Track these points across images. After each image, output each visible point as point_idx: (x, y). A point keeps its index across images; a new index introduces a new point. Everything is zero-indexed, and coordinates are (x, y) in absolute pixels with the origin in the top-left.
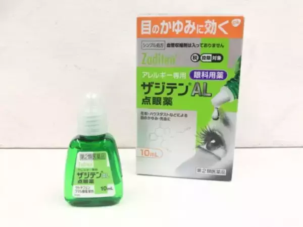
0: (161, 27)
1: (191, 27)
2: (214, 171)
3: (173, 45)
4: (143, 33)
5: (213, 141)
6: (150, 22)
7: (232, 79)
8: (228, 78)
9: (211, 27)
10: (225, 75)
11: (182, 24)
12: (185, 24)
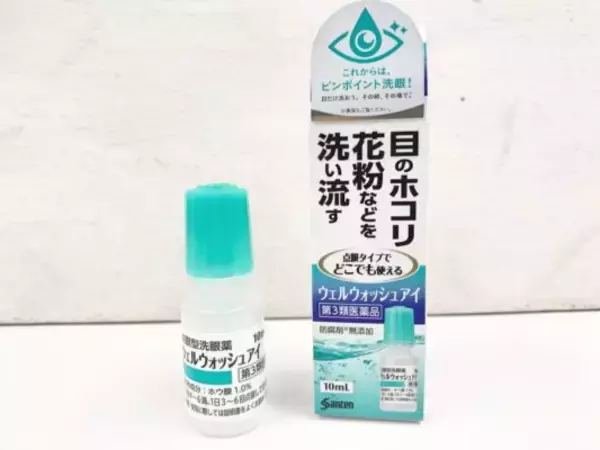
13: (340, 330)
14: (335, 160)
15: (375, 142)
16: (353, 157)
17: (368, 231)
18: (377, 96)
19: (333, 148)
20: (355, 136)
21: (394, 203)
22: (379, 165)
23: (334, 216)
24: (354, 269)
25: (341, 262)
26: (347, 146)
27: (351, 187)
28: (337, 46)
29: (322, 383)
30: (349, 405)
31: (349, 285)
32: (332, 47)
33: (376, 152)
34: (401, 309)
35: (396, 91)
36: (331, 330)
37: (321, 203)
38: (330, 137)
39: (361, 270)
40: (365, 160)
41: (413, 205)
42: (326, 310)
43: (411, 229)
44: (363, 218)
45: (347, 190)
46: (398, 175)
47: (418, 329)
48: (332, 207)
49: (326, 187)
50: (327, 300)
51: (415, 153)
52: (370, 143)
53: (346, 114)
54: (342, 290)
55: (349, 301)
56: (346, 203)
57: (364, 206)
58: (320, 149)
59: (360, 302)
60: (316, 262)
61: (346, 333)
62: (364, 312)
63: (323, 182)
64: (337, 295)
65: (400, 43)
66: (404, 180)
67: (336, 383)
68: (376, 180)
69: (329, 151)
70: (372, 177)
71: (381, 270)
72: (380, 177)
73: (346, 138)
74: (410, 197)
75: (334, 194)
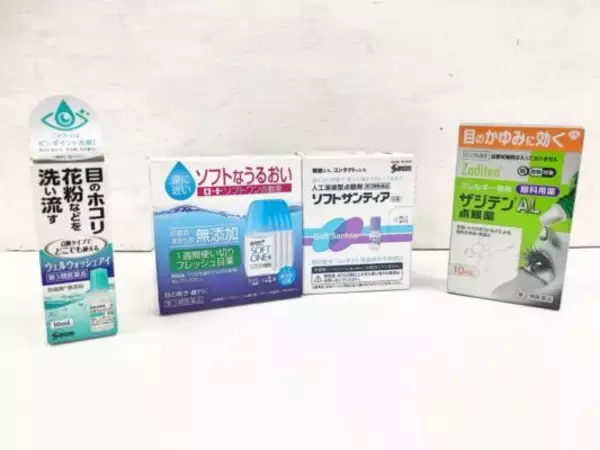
0: (485, 137)
1: (520, 138)
2: (538, 297)
3: (498, 157)
4: (465, 142)
5: (539, 263)
6: (473, 131)
7: (566, 197)
8: (561, 195)
9: (544, 140)
10: (557, 192)
11: (510, 135)
12: (514, 135)
13: (61, 289)
14: (50, 186)
15: (76, 174)
16: (63, 184)
17: (76, 227)
18: (75, 149)
19: (49, 178)
20: (64, 171)
21: (91, 209)
22: (80, 188)
23: (53, 220)
24: (68, 250)
25: (59, 247)
26: (58, 177)
27: (63, 201)
28: (47, 120)
29: (52, 323)
30: (72, 333)
31: (65, 260)
32: (43, 120)
33: (77, 180)
34: (100, 270)
35: (87, 146)
36: (56, 290)
37: (44, 211)
38: (47, 172)
39: (73, 250)
40: (71, 185)
41: (102, 210)
42: (52, 277)
43: (102, 224)
44: (72, 219)
45: (60, 203)
46: (92, 193)
47: (111, 280)
48: (52, 213)
49: (46, 202)
50: (52, 272)
51: (101, 180)
52: (73, 175)
53: (56, 159)
54: (62, 264)
55: (67, 270)
56: (60, 211)
57: (72, 212)
58: (40, 179)
59: (74, 269)
60: (43, 248)
61: (66, 290)
62: (77, 275)
63: (44, 199)
64: (58, 267)
65: (86, 121)
66: (96, 196)
67: (61, 322)
68: (78, 197)
69: (46, 180)
70: (76, 194)
71: (85, 249)
72: (81, 194)
73: (57, 172)
74: (100, 205)
75: (52, 206)
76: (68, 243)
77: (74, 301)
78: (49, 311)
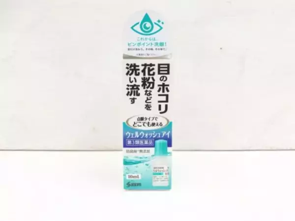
13: (135, 151)
14: (133, 76)
15: (151, 68)
16: (141, 75)
17: (148, 107)
18: (152, 49)
19: (133, 70)
20: (142, 65)
21: (159, 95)
22: (153, 78)
23: (133, 101)
25: (136, 121)
26: (139, 70)
27: (141, 88)
28: (135, 28)
29: (127, 175)
30: (139, 184)
31: (139, 131)
32: (132, 28)
33: (151, 73)
34: (161, 141)
35: (160, 47)
36: (131, 152)
37: (127, 95)
38: (131, 66)
39: (145, 124)
40: (147, 76)
41: (167, 96)
42: (129, 142)
43: (166, 106)
44: (146, 102)
45: (139, 89)
46: (161, 83)
47: (169, 149)
48: (132, 96)
49: (130, 87)
50: (130, 138)
51: (168, 73)
52: (149, 68)
53: (138, 56)
54: (137, 133)
55: (139, 138)
56: (138, 95)
57: (146, 96)
58: (127, 70)
59: (144, 138)
60: (125, 121)
61: (138, 152)
62: (146, 143)
63: (128, 85)
64: (134, 136)
65: (161, 28)
66: (163, 85)
67: (133, 175)
68: (151, 86)
69: (131, 72)
70: (150, 83)
71: (153, 124)
72: (153, 83)
73: (138, 66)
74: (166, 93)
75: (133, 90)
76: (142, 119)
77: (143, 162)
78: (126, 166)
